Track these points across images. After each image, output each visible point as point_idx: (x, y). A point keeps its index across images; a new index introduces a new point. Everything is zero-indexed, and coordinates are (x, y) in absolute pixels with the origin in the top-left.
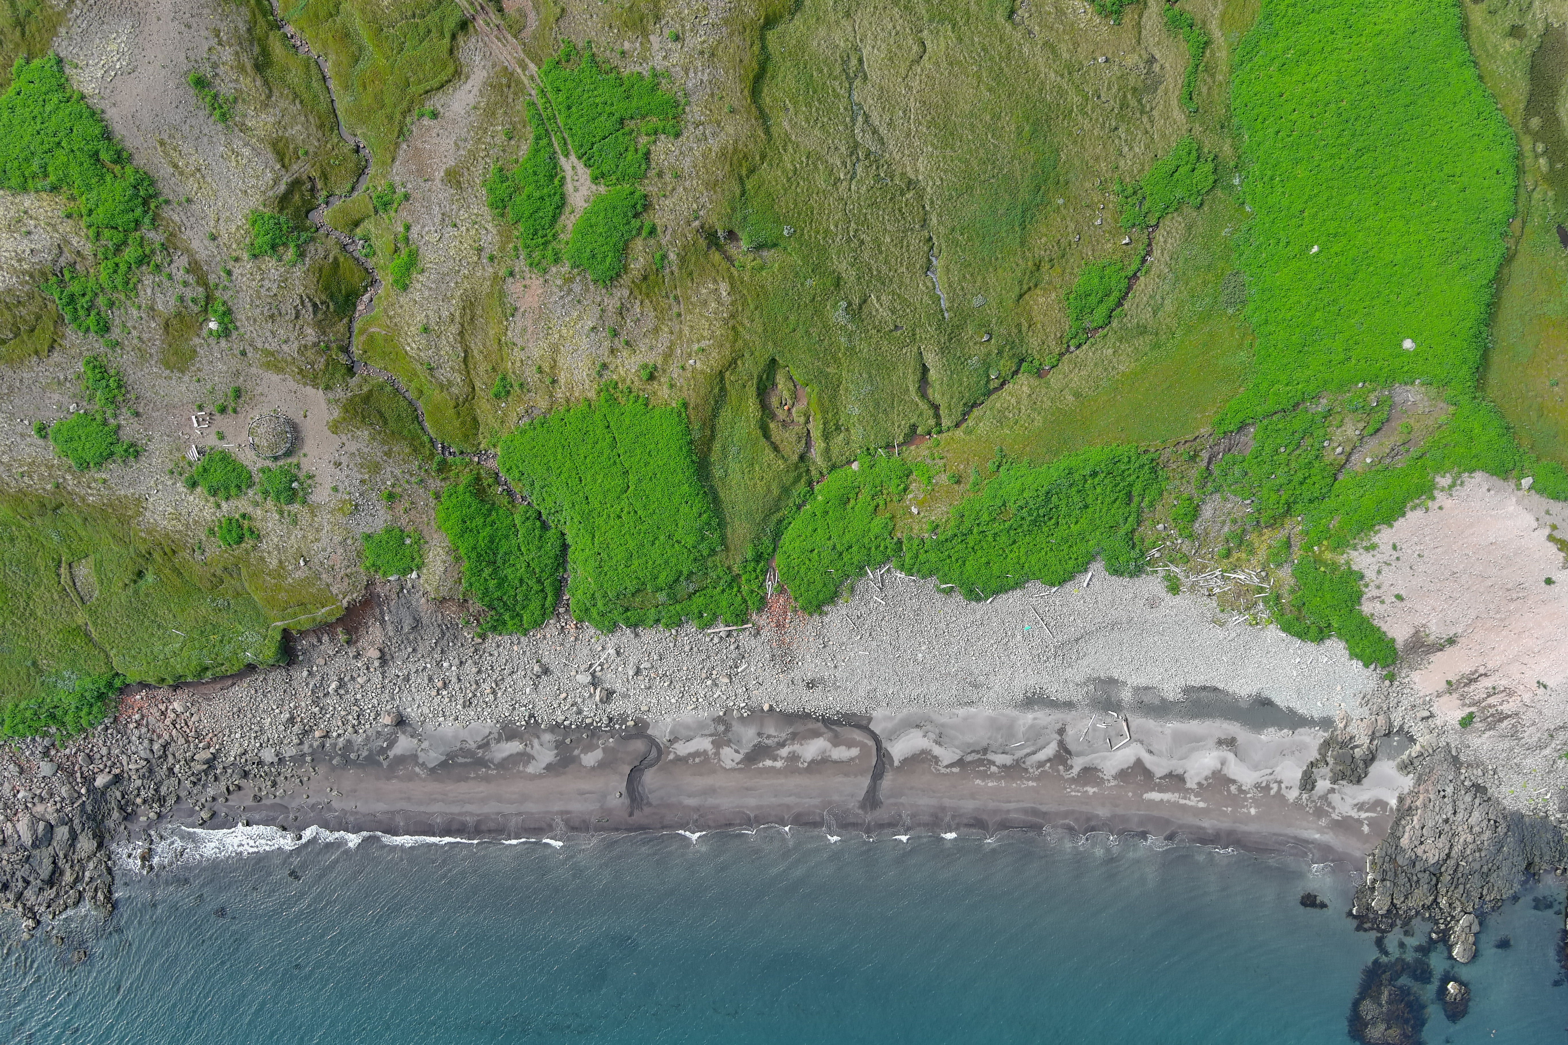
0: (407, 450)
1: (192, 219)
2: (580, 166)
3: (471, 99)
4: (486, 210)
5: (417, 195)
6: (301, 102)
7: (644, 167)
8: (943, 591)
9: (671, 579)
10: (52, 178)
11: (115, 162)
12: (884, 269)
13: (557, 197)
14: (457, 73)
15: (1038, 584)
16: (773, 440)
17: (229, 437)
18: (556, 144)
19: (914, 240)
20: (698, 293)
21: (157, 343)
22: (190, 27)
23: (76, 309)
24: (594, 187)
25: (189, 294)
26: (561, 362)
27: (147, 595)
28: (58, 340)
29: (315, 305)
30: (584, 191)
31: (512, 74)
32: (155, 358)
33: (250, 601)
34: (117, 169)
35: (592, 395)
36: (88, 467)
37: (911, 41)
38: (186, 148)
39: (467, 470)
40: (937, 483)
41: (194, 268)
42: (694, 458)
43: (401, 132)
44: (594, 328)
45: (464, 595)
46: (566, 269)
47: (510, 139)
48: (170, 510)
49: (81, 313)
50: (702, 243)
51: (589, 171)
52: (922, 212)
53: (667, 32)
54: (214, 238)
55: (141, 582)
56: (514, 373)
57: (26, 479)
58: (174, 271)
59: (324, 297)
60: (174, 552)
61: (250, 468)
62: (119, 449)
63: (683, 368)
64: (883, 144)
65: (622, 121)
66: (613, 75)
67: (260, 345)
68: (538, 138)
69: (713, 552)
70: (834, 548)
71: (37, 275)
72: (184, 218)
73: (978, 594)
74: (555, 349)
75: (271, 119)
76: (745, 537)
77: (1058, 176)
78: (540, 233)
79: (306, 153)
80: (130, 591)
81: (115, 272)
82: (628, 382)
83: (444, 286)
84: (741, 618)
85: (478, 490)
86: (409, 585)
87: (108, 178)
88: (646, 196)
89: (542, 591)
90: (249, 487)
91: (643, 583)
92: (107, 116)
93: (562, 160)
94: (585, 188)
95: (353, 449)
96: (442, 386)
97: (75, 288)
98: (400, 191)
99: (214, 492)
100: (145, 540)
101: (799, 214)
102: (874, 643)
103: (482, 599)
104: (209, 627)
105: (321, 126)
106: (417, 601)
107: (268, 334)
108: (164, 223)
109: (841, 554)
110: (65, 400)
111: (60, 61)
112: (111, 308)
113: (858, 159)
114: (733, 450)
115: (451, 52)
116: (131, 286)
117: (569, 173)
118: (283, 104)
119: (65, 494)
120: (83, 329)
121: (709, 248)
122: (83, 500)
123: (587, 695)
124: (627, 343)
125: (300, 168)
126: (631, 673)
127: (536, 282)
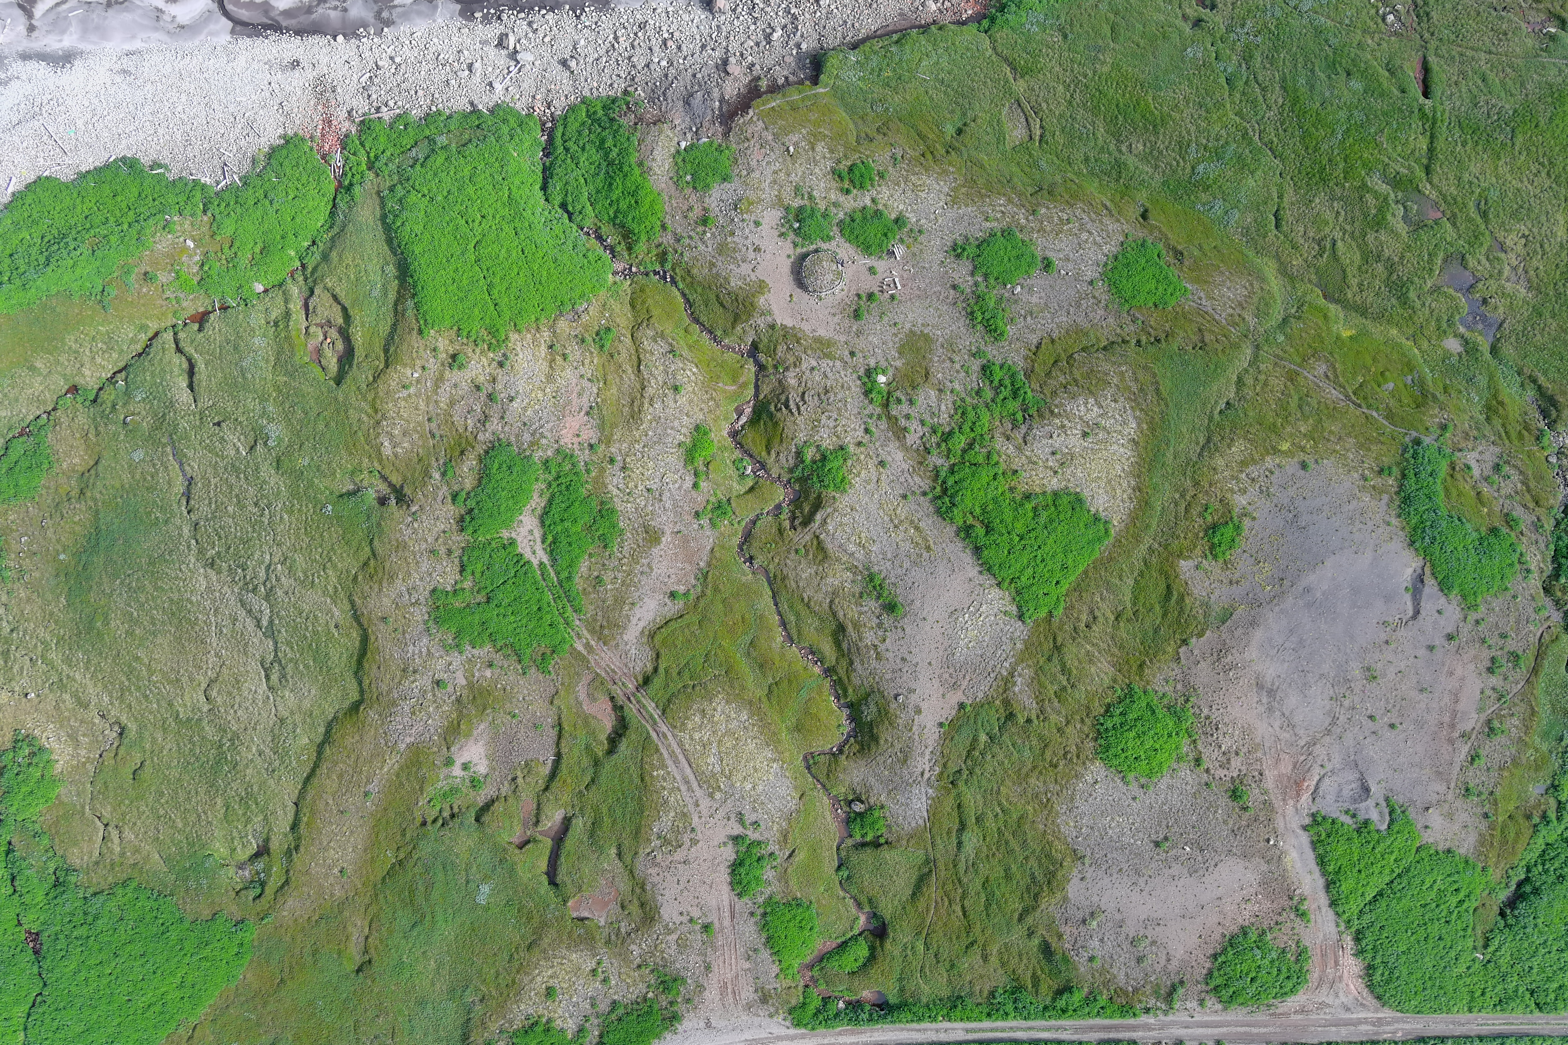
0: (695, 271)
1: (902, 480)
2: (528, 555)
3: (638, 612)
4: (619, 506)
5: (688, 518)
6: (803, 599)
7: (465, 558)
8: (160, 166)
9: (432, 159)
10: (1029, 506)
11: (971, 526)
12: (233, 480)
13: (547, 523)
14: (652, 636)
15: (63, 179)
16: (339, 307)
17: (864, 270)
18: (552, 574)
19: (204, 509)
20: (412, 443)
21: (936, 359)
22: (903, 659)
23: (1013, 385)
24: (513, 535)
25: (905, 408)
26: (545, 367)
27: (953, 112)
28: (1031, 354)
29: (787, 406)
30: (523, 531)
31: (600, 639)
32: (938, 343)
33: (851, 110)
34: (970, 520)
35: (513, 336)
36: (1003, 232)
37: (218, 700)
38: (906, 546)
39: (640, 257)
40: (169, 273)
41: (900, 433)
42: (411, 281)
43: (706, 577)
44: (511, 401)
45: (635, 129)
46: (538, 455)
47: (597, 577)
48: (923, 195)
49: (1007, 382)
50: (407, 490)
51: (519, 550)
52: (198, 537)
53: (450, 689)
54: (882, 463)
55: (960, 125)
56: (591, 353)
57: (1065, 217)
58: (919, 428)
59: (779, 415)
60: (923, 155)
61: (843, 240)
62: (971, 250)
63: (423, 368)
64: (241, 601)
65: (489, 600)
66: (499, 644)
67: (838, 363)
68: (569, 578)
69: (392, 189)
70: (271, 203)
71: (1047, 414)
72: (910, 480)
73: (124, 164)
74: (550, 378)
75: (830, 580)
76: (362, 208)
77: (67, 582)
78: (563, 486)
79: (797, 551)
80: (970, 114)
81: (974, 423)
82: (478, 351)
83: (659, 431)
84: (365, 126)
85: (629, 238)
86: (689, 136)
87: (978, 511)
88: (462, 530)
89: (565, 142)
90: (841, 221)
91: (459, 153)
92: (978, 568)
93: (545, 559)
94: (522, 534)
95: (744, 266)
96: (662, 336)
97: (1013, 405)
98: (704, 521)
99: (878, 214)
100: (950, 164)
101: (318, 527)
102: (231, 109)
103: (620, 126)
104: (893, 84)
105: (784, 579)
106: (684, 121)
107: (830, 375)
108: (928, 474)
109: (265, 196)
110: (1025, 297)
111: (1021, 617)
112: (980, 388)
113: (264, 584)
114: (376, 293)
115: (658, 656)
116: (960, 411)
117: (538, 547)
118: (819, 597)
119: (1027, 205)
120: (1006, 367)
121: (402, 487)
122: (1010, 201)
123: (523, 41)
124: (478, 388)
125: (803, 537)
126: (477, 65)
127: (567, 439)
